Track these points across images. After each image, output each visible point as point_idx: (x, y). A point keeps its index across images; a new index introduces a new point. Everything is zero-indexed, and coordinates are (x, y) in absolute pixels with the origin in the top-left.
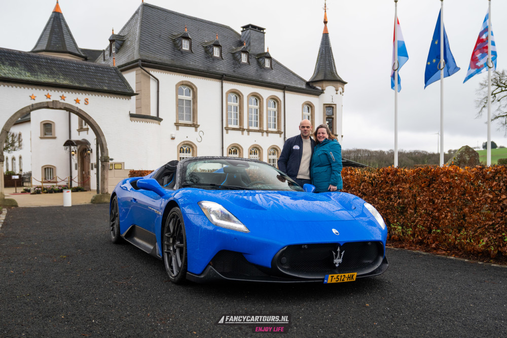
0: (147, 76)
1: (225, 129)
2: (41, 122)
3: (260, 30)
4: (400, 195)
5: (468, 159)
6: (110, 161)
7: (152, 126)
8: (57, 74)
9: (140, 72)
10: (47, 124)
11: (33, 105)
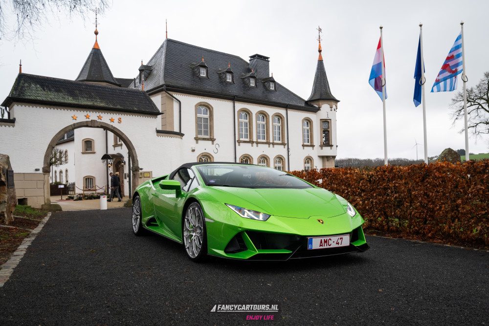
0: (170, 98)
1: (237, 142)
2: (83, 140)
3: (265, 59)
4: (396, 190)
6: (140, 171)
7: (175, 140)
8: (95, 98)
9: (164, 95)
10: (88, 141)
11: (74, 124)
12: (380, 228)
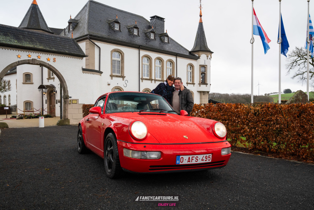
0: (93, 45)
1: (141, 79)
2: (24, 74)
3: (162, 19)
4: (278, 122)
5: (301, 98)
6: (69, 98)
7: (96, 76)
8: (35, 41)
9: (88, 42)
10: (27, 74)
11: (19, 61)
12: (263, 150)
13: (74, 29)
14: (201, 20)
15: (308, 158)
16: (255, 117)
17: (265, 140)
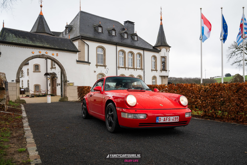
0: (83, 43)
1: (118, 67)
2: (34, 65)
3: (132, 23)
4: (222, 96)
5: (239, 80)
6: (68, 82)
7: (86, 66)
8: (44, 42)
9: (80, 41)
10: (36, 65)
11: (33, 56)
12: (211, 116)
13: (69, 32)
14: (161, 23)
15: (244, 121)
16: (205, 93)
17: (213, 109)
